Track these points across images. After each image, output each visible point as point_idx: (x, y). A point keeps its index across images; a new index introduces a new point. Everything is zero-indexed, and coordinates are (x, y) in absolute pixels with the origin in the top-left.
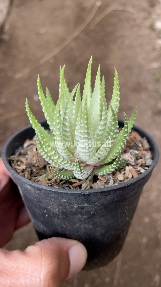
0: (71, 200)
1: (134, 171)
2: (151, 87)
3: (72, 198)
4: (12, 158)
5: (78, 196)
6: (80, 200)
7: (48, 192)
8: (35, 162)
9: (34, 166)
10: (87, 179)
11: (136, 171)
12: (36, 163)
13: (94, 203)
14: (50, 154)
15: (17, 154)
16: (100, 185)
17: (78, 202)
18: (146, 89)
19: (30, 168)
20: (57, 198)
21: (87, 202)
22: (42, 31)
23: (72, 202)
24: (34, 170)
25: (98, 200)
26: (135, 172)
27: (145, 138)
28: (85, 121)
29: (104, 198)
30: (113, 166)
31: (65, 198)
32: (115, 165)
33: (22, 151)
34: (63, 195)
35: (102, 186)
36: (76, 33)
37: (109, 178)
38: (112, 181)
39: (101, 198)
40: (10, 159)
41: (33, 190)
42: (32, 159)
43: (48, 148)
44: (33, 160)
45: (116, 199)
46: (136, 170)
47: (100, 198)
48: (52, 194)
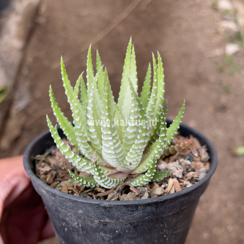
0: (89, 212)
1: (178, 184)
2: (213, 78)
3: (90, 209)
4: (38, 157)
5: (97, 207)
6: (99, 213)
7: (63, 199)
8: (61, 164)
9: (60, 169)
10: (115, 189)
11: (181, 185)
13: (118, 219)
14: (63, 151)
15: (47, 153)
16: (129, 197)
17: (97, 215)
18: (206, 80)
19: (55, 170)
20: (73, 208)
21: (108, 217)
22: (84, 12)
23: (90, 215)
24: (60, 174)
25: (122, 216)
26: (180, 186)
27: (205, 146)
28: (107, 112)
29: (131, 214)
30: (147, 174)
31: (82, 208)
33: (53, 151)
34: (79, 204)
35: (131, 199)
36: (124, 15)
37: (144, 190)
38: (146, 195)
39: (127, 214)
40: (35, 158)
41: (47, 195)
43: (60, 144)
44: (60, 162)
45: (147, 218)
46: (181, 184)
47: (124, 213)
48: (67, 202)
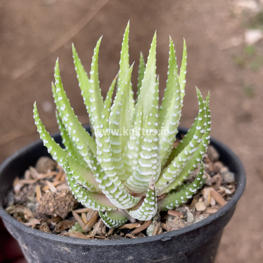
0: (142, 255)
1: (216, 194)
3: (144, 250)
5: (154, 245)
6: (156, 251)
8: (52, 210)
9: (50, 217)
10: (152, 220)
11: (219, 193)
12: (54, 212)
15: (11, 203)
16: (177, 223)
17: (153, 256)
19: (45, 221)
20: (118, 257)
21: (166, 253)
23: (144, 258)
24: (54, 224)
25: (182, 246)
26: (219, 195)
29: (192, 241)
30: (192, 189)
31: (133, 253)
32: (195, 188)
33: (18, 198)
34: (129, 249)
35: (181, 225)
37: (184, 210)
38: (191, 215)
39: (188, 243)
41: (74, 253)
42: (46, 206)
44: (49, 208)
45: (206, 240)
46: (219, 191)
47: (185, 242)
48: (110, 252)
